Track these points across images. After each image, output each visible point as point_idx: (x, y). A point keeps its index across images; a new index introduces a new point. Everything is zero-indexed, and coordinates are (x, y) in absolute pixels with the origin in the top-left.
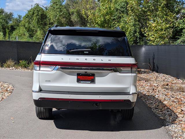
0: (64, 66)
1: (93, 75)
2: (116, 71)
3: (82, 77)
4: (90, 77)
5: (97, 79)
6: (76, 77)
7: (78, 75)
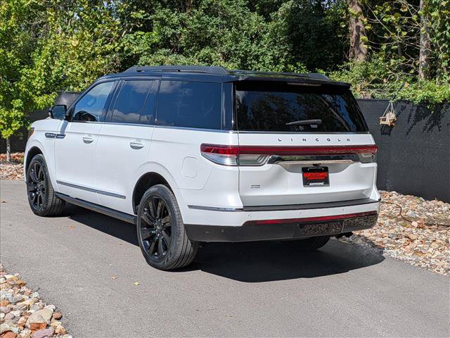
0: (278, 154)
1: (326, 170)
2: (356, 160)
3: (310, 174)
4: (321, 174)
5: (332, 176)
6: (301, 174)
7: (305, 170)
